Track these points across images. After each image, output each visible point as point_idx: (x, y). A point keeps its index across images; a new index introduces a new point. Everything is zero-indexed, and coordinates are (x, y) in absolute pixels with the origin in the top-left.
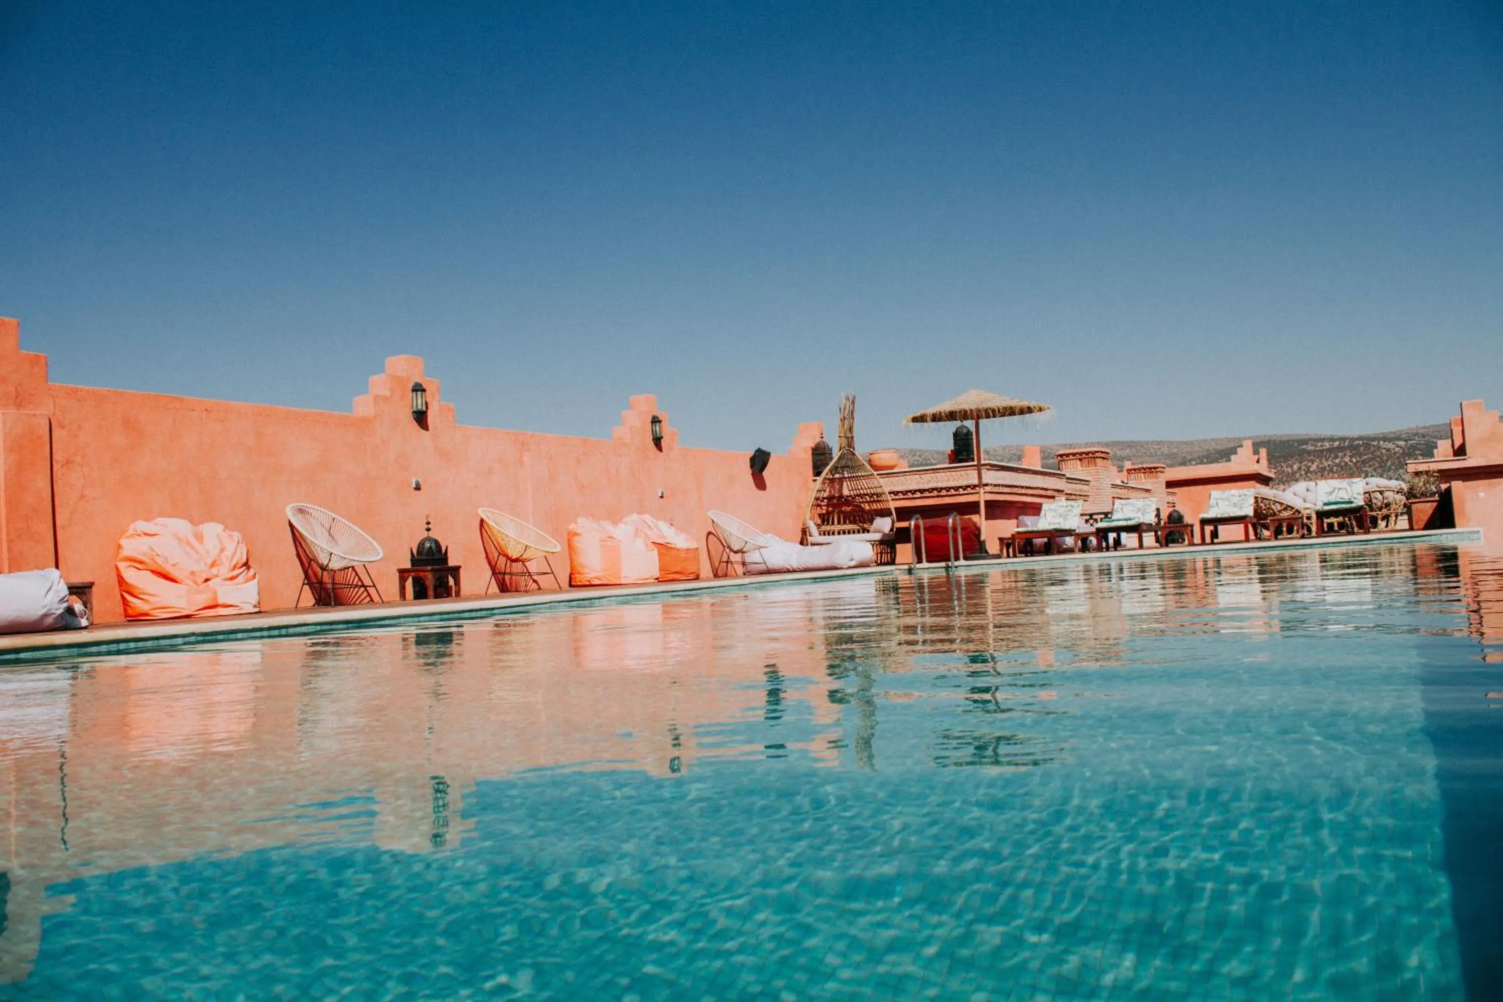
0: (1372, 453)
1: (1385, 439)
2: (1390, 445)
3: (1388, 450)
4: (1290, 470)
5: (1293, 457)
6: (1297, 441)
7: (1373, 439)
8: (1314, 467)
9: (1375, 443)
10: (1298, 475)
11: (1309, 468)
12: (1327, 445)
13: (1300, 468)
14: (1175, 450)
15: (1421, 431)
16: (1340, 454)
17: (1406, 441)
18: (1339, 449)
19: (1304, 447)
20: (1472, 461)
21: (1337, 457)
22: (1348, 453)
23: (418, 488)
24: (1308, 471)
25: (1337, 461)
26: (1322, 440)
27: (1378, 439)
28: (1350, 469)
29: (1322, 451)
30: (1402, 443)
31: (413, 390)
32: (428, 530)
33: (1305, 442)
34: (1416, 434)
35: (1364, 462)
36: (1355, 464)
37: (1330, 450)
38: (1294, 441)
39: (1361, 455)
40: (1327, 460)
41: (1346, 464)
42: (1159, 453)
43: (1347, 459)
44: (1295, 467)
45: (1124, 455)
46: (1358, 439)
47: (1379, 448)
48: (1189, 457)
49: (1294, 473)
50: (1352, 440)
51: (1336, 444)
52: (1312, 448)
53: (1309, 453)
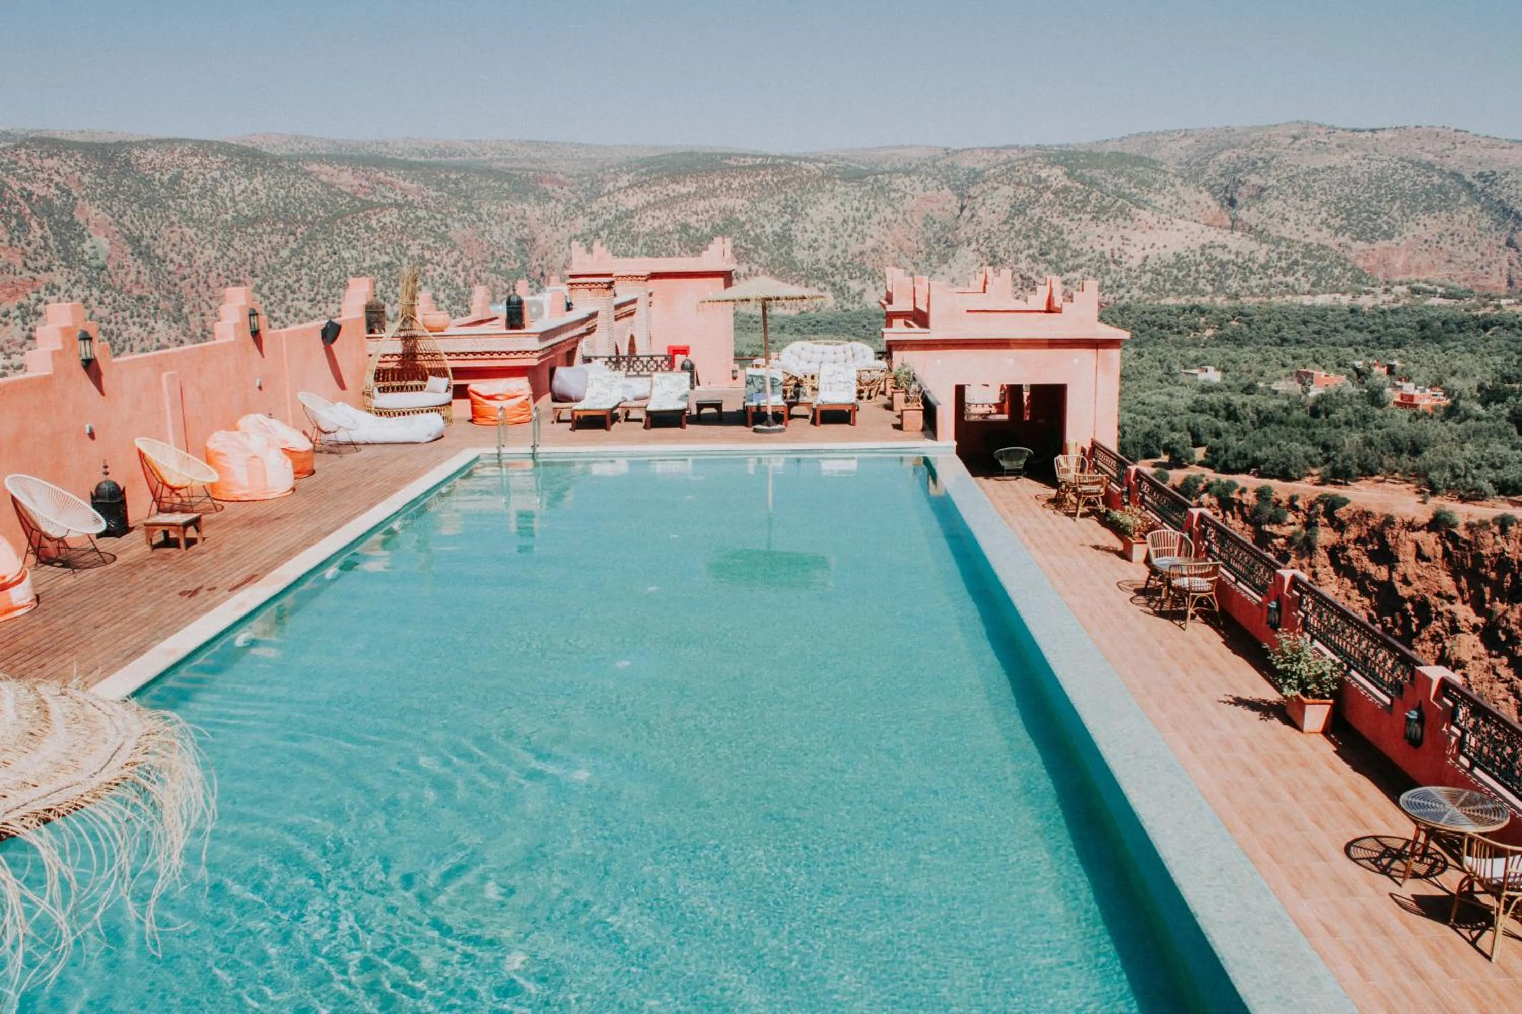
0: (794, 174)
1: (806, 160)
2: (811, 167)
3: (809, 172)
4: (711, 185)
5: (714, 171)
6: (721, 154)
7: (795, 159)
8: (735, 184)
9: (796, 163)
10: (719, 192)
11: (730, 184)
12: (749, 161)
13: (721, 185)
14: (593, 156)
15: (841, 154)
16: (762, 172)
17: (826, 163)
18: (763, 166)
19: (727, 161)
20: (935, 332)
21: (758, 175)
22: (770, 171)
23: (92, 435)
24: (729, 188)
25: (759, 179)
26: (745, 155)
27: (800, 159)
28: (771, 188)
29: (744, 168)
30: (822, 165)
31: (81, 339)
32: (106, 473)
33: (728, 156)
34: (836, 157)
35: (785, 182)
36: (776, 184)
37: (751, 167)
38: (716, 154)
39: (782, 174)
40: (749, 177)
41: (767, 183)
42: (576, 156)
43: (768, 178)
44: (717, 183)
45: (538, 157)
46: (780, 157)
47: (800, 169)
48: (607, 164)
49: (715, 190)
50: (775, 157)
51: (759, 161)
52: (735, 164)
53: (732, 168)
